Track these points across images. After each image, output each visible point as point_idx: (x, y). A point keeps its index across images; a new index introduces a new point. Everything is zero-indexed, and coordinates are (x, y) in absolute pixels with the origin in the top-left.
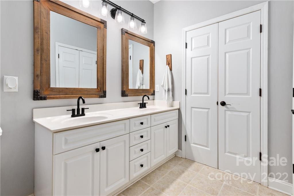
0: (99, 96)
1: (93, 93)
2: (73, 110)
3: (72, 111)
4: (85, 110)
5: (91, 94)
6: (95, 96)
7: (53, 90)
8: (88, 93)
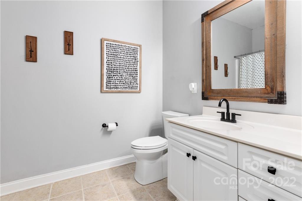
0: (267, 100)
1: (258, 95)
2: (223, 114)
3: (221, 114)
4: (236, 116)
5: (254, 97)
6: (258, 99)
7: (214, 92)
8: (249, 95)
